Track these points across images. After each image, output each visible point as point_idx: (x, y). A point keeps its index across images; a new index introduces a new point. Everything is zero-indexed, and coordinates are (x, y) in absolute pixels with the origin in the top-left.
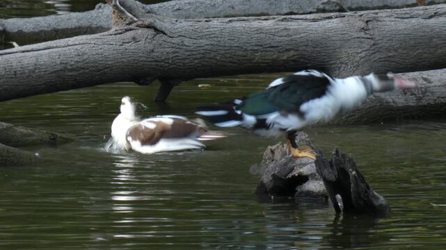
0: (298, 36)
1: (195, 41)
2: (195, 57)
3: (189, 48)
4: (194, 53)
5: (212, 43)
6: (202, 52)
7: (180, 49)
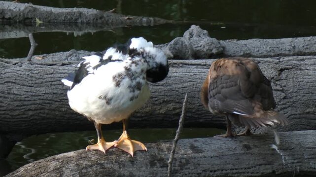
0: (180, 86)
1: (29, 89)
2: (28, 107)
3: (19, 98)
4: (26, 103)
5: (55, 92)
6: (38, 102)
7: (5, 97)
